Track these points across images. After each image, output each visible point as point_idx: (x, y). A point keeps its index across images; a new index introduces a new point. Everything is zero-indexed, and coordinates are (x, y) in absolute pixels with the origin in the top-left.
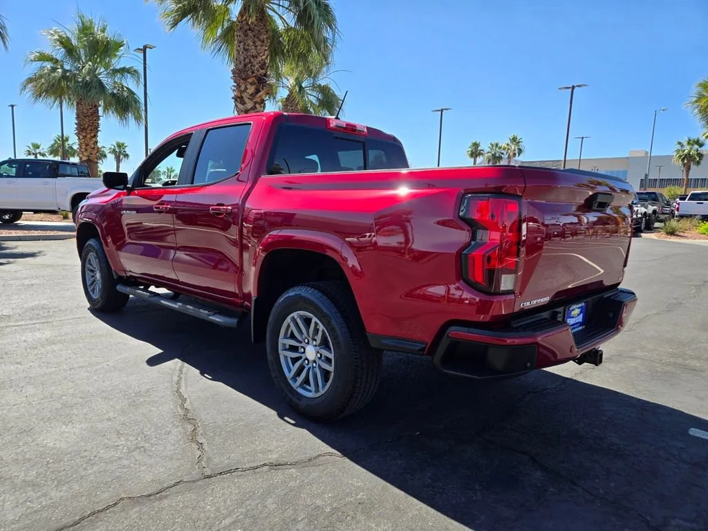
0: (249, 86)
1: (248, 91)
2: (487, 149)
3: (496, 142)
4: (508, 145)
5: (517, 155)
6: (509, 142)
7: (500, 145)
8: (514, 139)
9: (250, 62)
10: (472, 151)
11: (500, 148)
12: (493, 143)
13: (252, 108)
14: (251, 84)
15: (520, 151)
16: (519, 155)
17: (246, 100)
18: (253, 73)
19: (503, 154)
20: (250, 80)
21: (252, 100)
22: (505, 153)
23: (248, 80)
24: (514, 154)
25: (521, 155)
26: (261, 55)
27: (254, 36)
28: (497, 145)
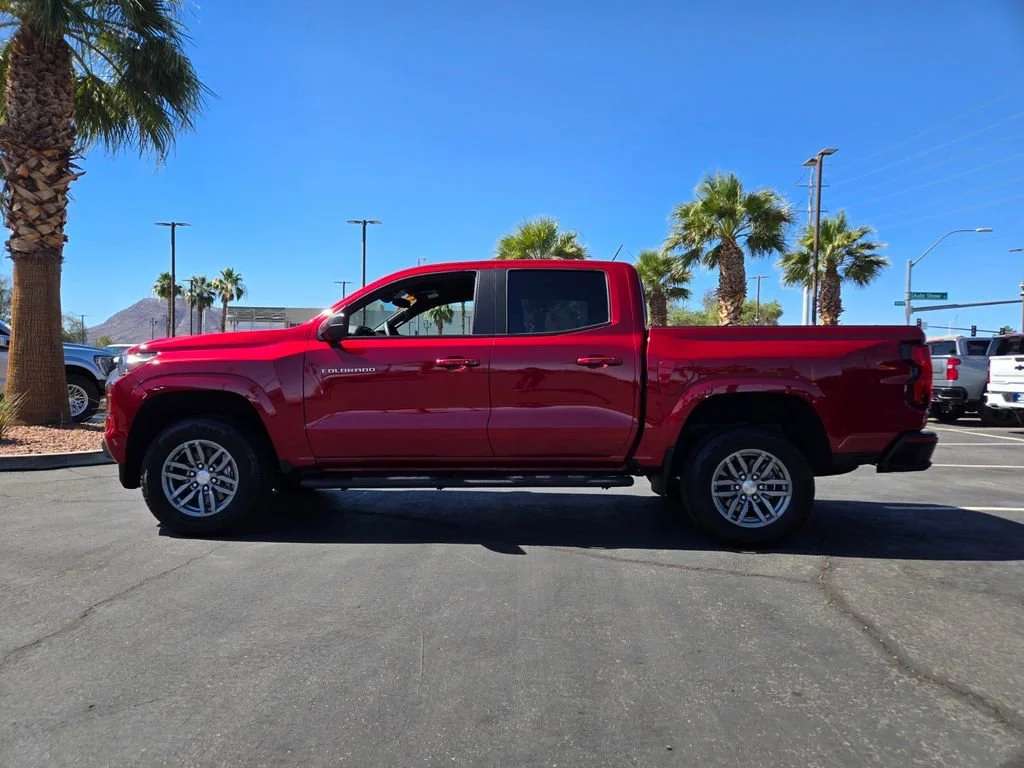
0: (45, 163)
1: (43, 170)
2: (187, 286)
3: (201, 276)
4: (221, 281)
5: (235, 297)
6: (222, 278)
7: (207, 281)
8: (229, 275)
9: (50, 123)
10: (162, 287)
11: (209, 285)
12: (197, 277)
13: (50, 199)
14: (50, 159)
15: (240, 293)
16: (239, 297)
17: (41, 185)
18: (57, 141)
19: (214, 294)
20: (48, 153)
21: (50, 185)
22: (217, 292)
23: (45, 153)
24: (232, 296)
25: (242, 297)
26: (67, 115)
27: (56, 82)
28: (203, 280)
